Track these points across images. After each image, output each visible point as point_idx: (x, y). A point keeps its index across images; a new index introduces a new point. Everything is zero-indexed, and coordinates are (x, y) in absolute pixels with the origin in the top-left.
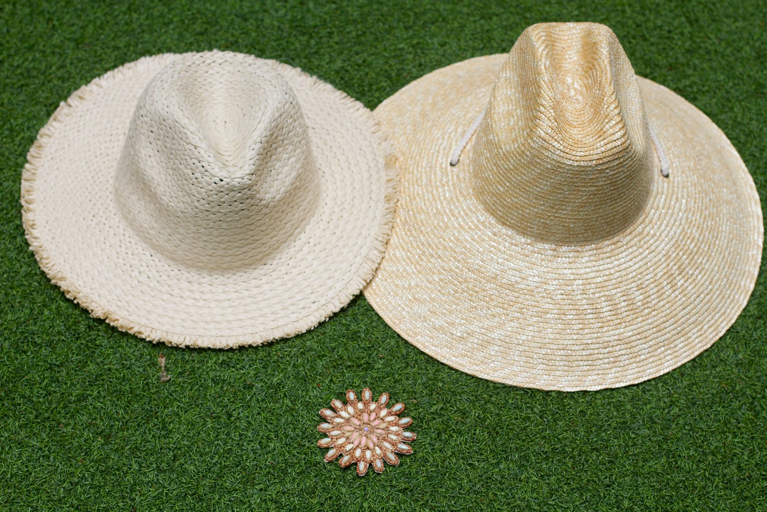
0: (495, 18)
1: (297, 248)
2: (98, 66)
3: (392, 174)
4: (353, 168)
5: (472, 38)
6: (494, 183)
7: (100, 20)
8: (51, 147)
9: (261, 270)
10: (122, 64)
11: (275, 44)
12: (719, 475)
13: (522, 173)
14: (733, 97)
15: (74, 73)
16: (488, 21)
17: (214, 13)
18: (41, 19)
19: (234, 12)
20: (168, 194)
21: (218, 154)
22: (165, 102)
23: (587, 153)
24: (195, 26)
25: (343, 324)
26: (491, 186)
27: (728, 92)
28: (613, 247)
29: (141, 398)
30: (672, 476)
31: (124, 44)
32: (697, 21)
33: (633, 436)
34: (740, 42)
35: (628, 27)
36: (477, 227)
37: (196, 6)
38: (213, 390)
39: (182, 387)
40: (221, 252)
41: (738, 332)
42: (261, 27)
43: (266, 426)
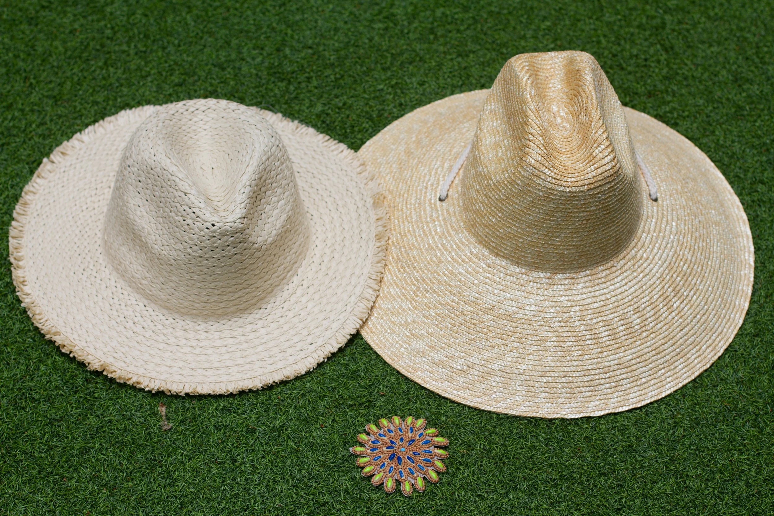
0: (471, 55)
1: (290, 291)
2: (79, 122)
3: (381, 212)
4: (341, 209)
5: (450, 75)
6: (486, 215)
7: (78, 76)
8: (36, 204)
9: (257, 315)
10: (103, 118)
11: (254, 91)
12: (728, 493)
13: (513, 202)
14: (714, 121)
15: (55, 129)
16: (465, 58)
17: (191, 64)
18: (18, 79)
19: (211, 62)
20: (159, 242)
21: (208, 200)
22: (152, 151)
23: (578, 179)
24: (173, 78)
25: (342, 364)
26: (483, 217)
27: (708, 116)
28: (608, 272)
29: (144, 448)
30: (681, 497)
31: (103, 98)
32: (672, 48)
33: (640, 459)
34: (716, 66)
35: (604, 57)
36: (470, 260)
37: (172, 58)
38: (216, 437)
39: (184, 434)
40: (216, 298)
41: (736, 351)
42: (239, 75)
43: (271, 469)
